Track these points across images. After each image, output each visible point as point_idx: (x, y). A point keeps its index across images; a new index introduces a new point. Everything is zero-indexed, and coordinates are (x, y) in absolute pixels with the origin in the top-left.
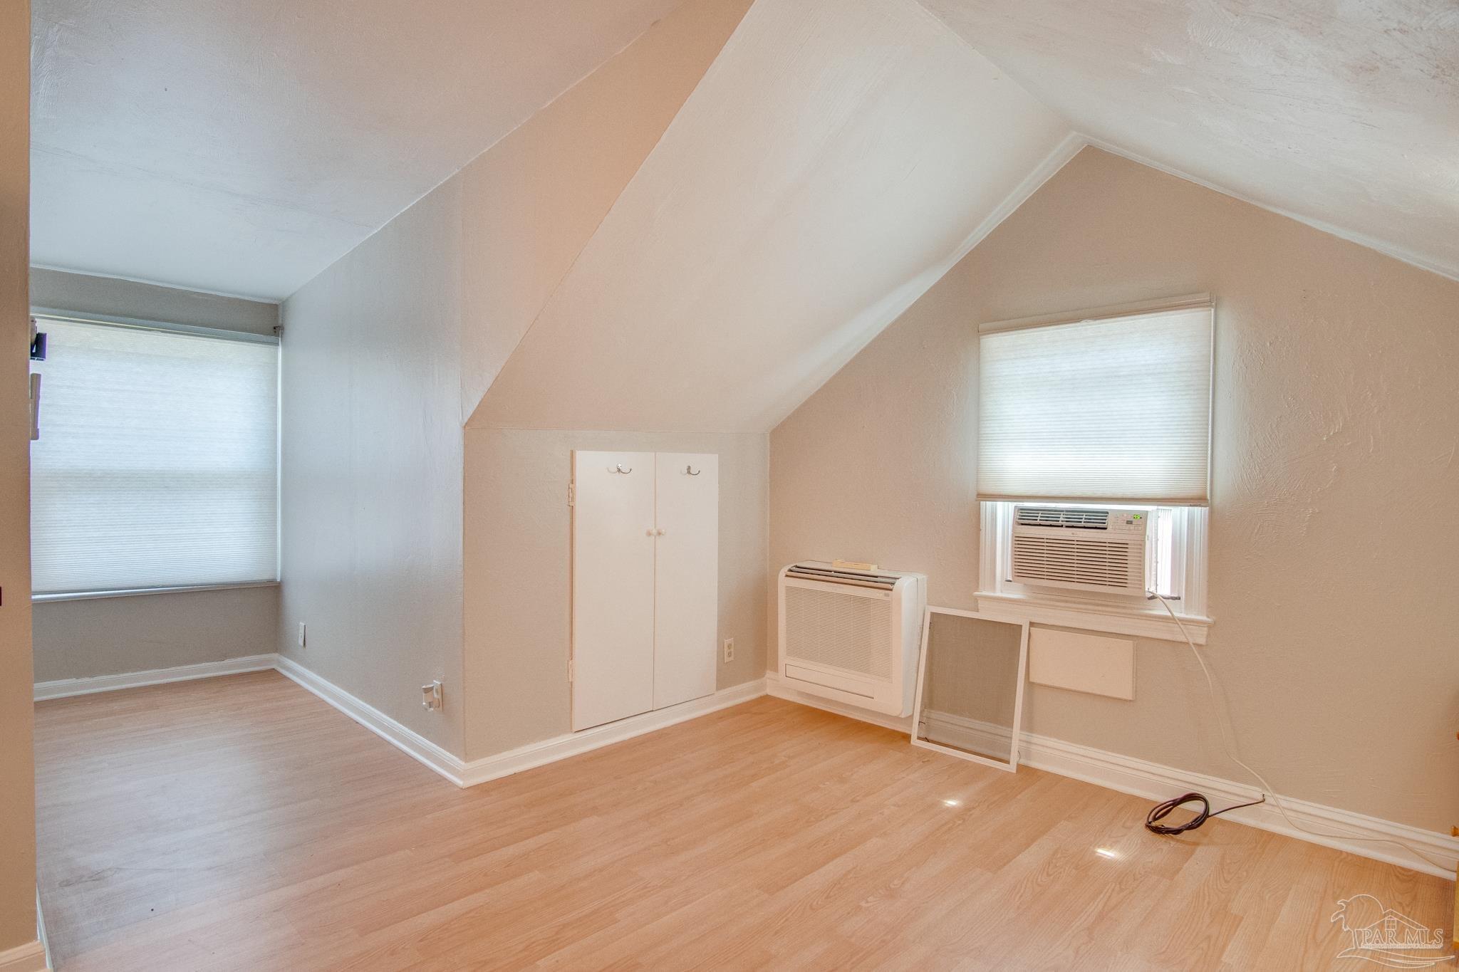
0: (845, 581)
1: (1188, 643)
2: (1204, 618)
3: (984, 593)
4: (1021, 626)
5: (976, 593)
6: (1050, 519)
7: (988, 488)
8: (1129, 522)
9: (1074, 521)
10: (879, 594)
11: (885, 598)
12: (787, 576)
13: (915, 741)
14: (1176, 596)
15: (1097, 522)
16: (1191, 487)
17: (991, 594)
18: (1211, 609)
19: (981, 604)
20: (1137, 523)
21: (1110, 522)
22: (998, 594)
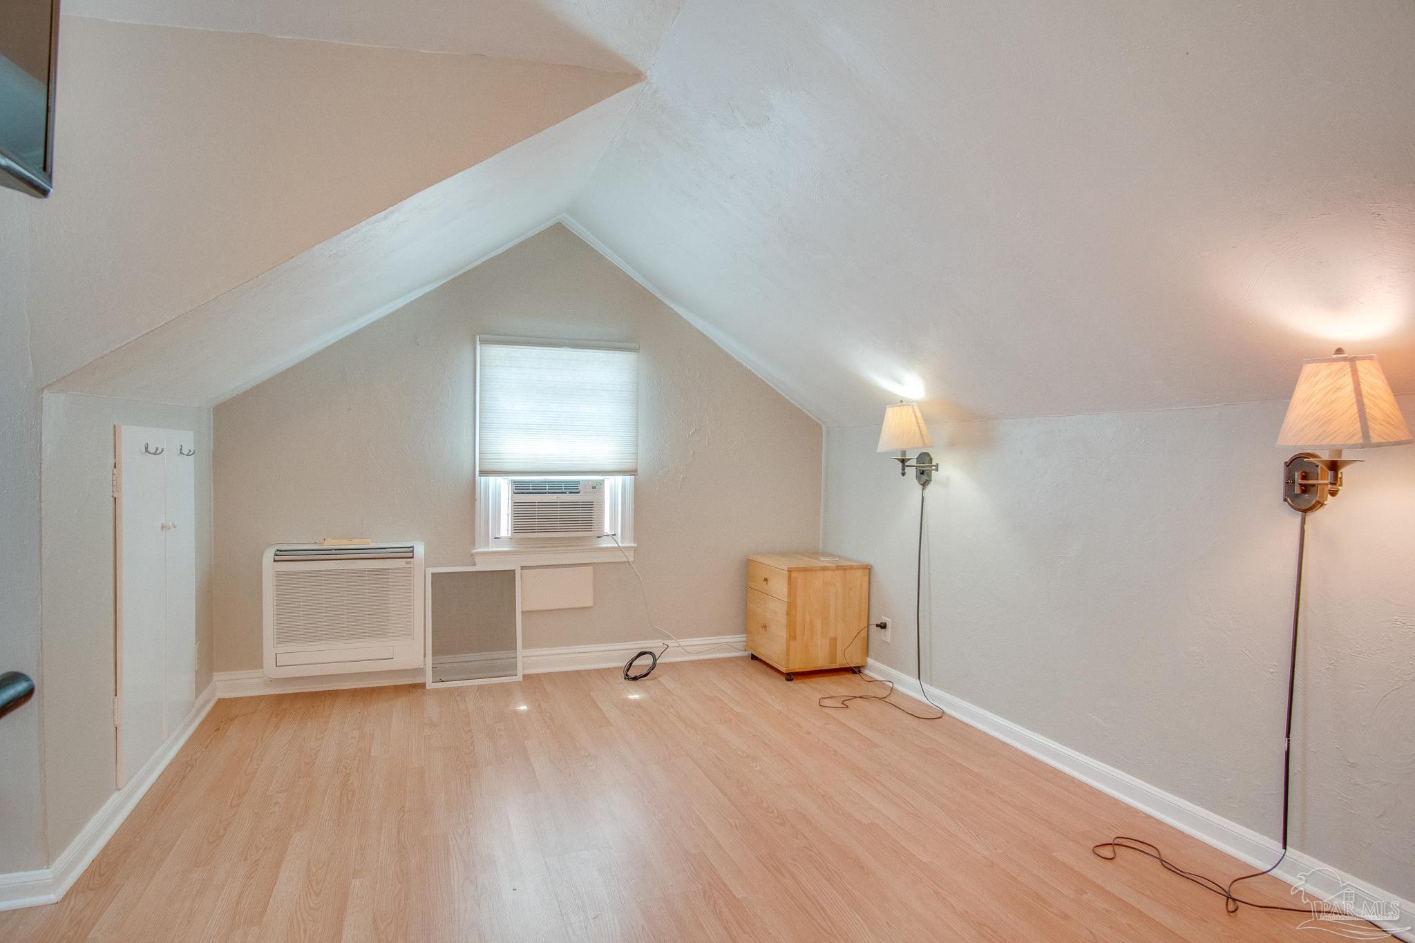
0: (338, 557)
1: (628, 562)
2: (633, 545)
3: (481, 550)
4: (515, 570)
5: (474, 551)
6: (539, 489)
7: (489, 466)
8: (594, 488)
9: (556, 489)
10: (401, 563)
11: (407, 566)
12: (275, 561)
13: (430, 686)
14: (613, 533)
15: (573, 489)
16: (628, 464)
17: (486, 550)
18: (635, 540)
19: (477, 559)
20: (597, 487)
21: (581, 487)
22: (491, 549)
